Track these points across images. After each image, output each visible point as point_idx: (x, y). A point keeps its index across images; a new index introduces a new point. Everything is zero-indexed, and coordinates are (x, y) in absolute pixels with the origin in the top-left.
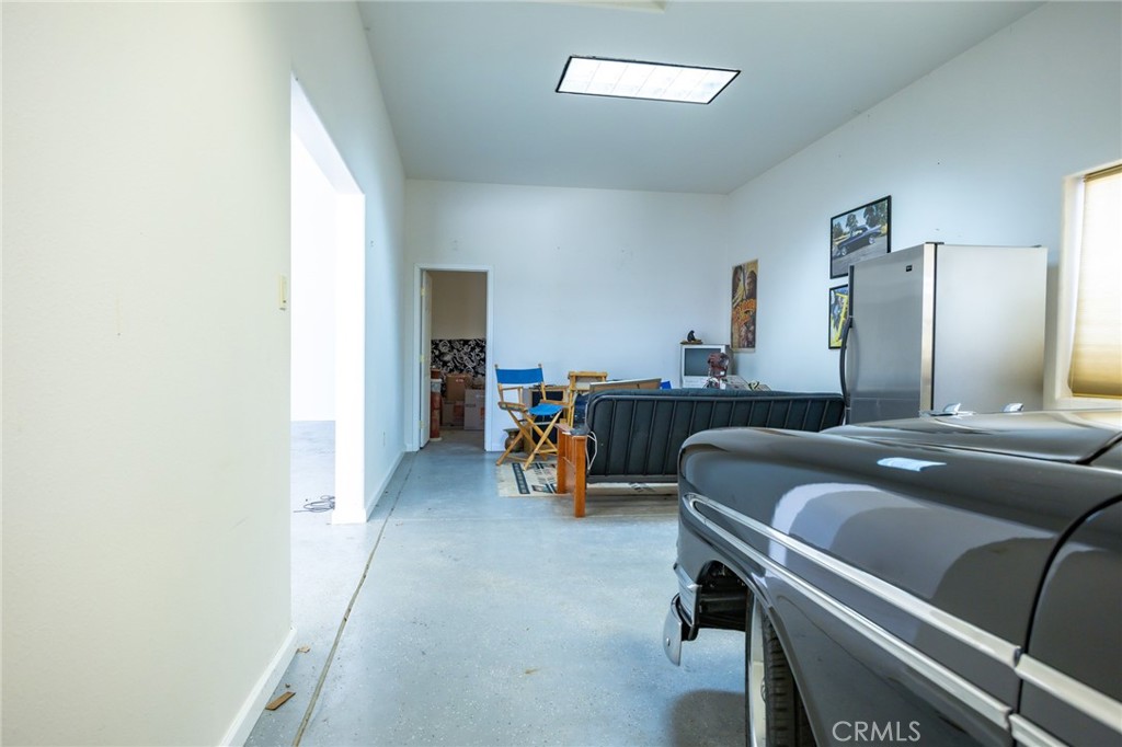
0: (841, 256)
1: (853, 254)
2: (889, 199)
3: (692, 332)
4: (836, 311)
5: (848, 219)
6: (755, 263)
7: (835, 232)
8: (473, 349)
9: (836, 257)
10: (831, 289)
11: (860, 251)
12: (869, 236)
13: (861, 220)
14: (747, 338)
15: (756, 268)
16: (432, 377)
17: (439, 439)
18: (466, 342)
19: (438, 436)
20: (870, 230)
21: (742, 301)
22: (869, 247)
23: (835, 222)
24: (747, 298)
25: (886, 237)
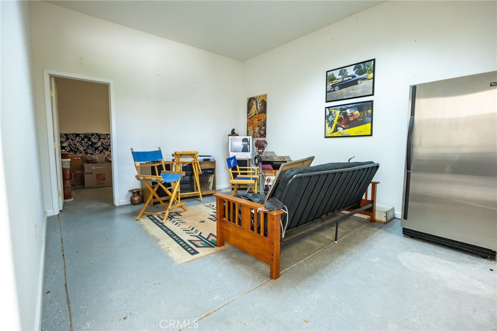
0: (334, 90)
1: (344, 90)
2: (374, 60)
3: (234, 129)
4: (330, 118)
5: (340, 71)
6: (266, 96)
7: (330, 79)
8: (83, 139)
9: (330, 92)
10: (326, 108)
11: (350, 88)
12: (358, 80)
13: (351, 71)
14: (260, 133)
15: (266, 98)
16: (62, 158)
17: (72, 199)
18: (77, 135)
19: (70, 197)
20: (358, 77)
21: (255, 114)
22: (358, 85)
23: (329, 74)
24: (259, 113)
25: (372, 80)
